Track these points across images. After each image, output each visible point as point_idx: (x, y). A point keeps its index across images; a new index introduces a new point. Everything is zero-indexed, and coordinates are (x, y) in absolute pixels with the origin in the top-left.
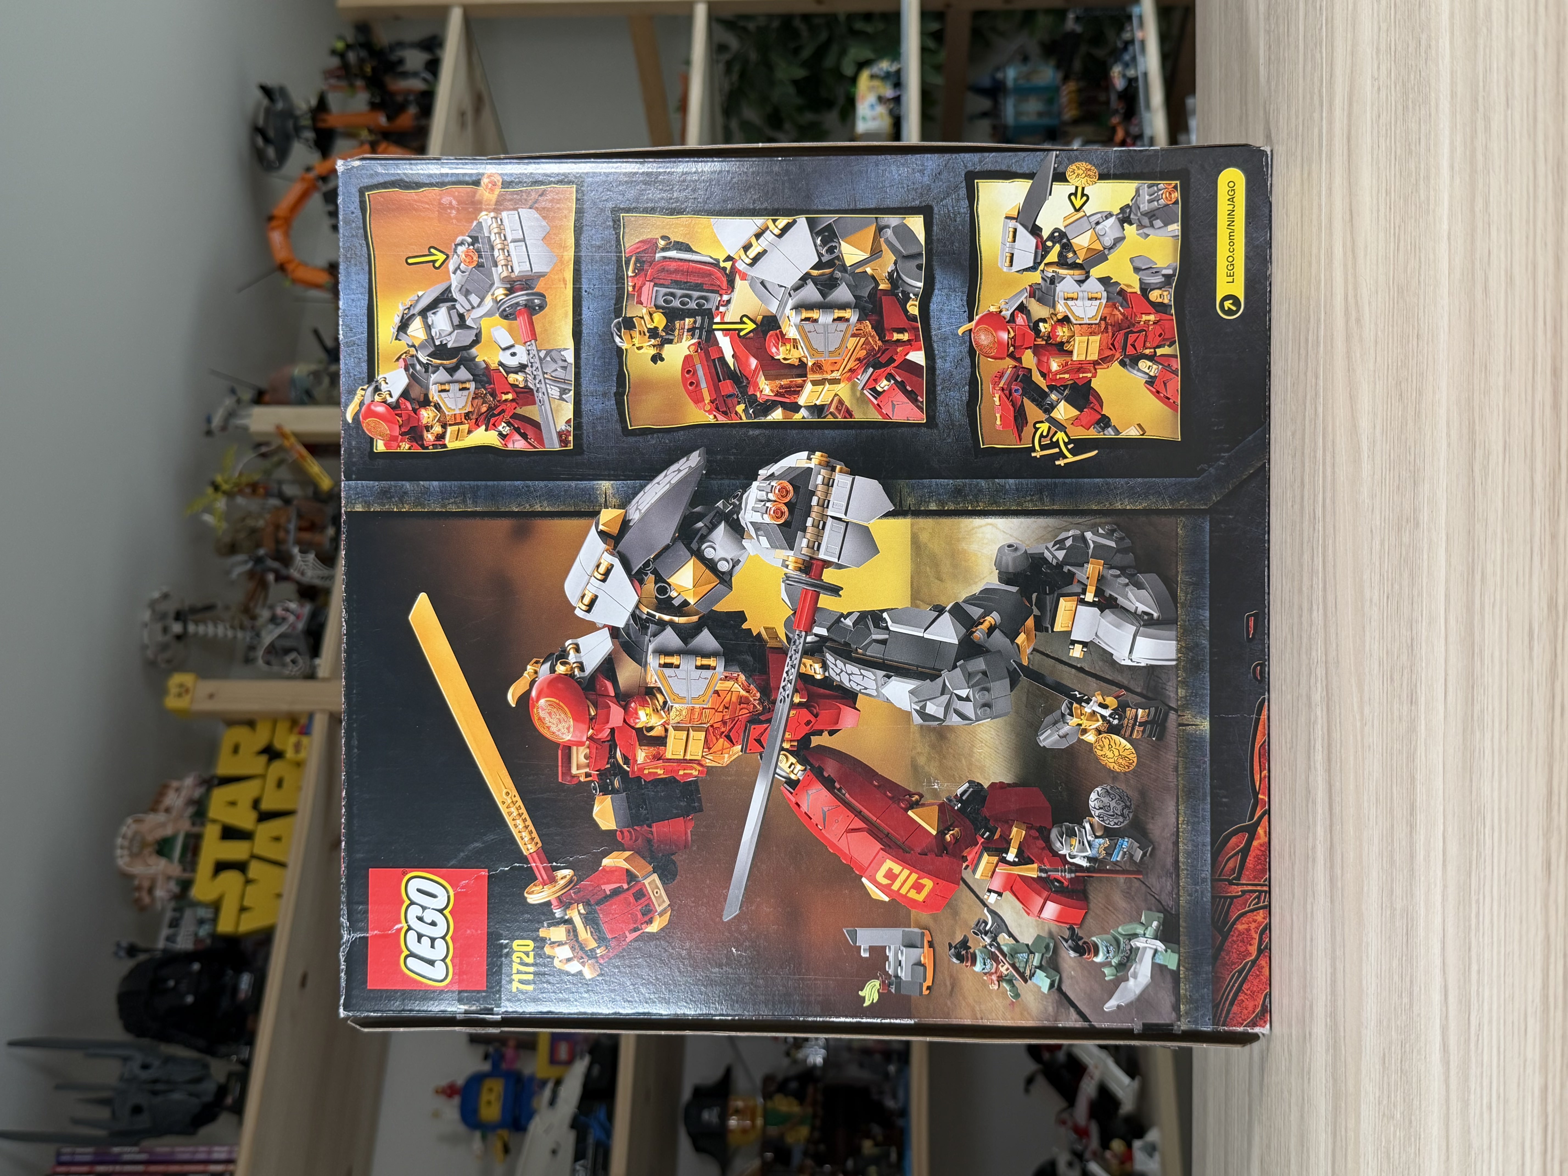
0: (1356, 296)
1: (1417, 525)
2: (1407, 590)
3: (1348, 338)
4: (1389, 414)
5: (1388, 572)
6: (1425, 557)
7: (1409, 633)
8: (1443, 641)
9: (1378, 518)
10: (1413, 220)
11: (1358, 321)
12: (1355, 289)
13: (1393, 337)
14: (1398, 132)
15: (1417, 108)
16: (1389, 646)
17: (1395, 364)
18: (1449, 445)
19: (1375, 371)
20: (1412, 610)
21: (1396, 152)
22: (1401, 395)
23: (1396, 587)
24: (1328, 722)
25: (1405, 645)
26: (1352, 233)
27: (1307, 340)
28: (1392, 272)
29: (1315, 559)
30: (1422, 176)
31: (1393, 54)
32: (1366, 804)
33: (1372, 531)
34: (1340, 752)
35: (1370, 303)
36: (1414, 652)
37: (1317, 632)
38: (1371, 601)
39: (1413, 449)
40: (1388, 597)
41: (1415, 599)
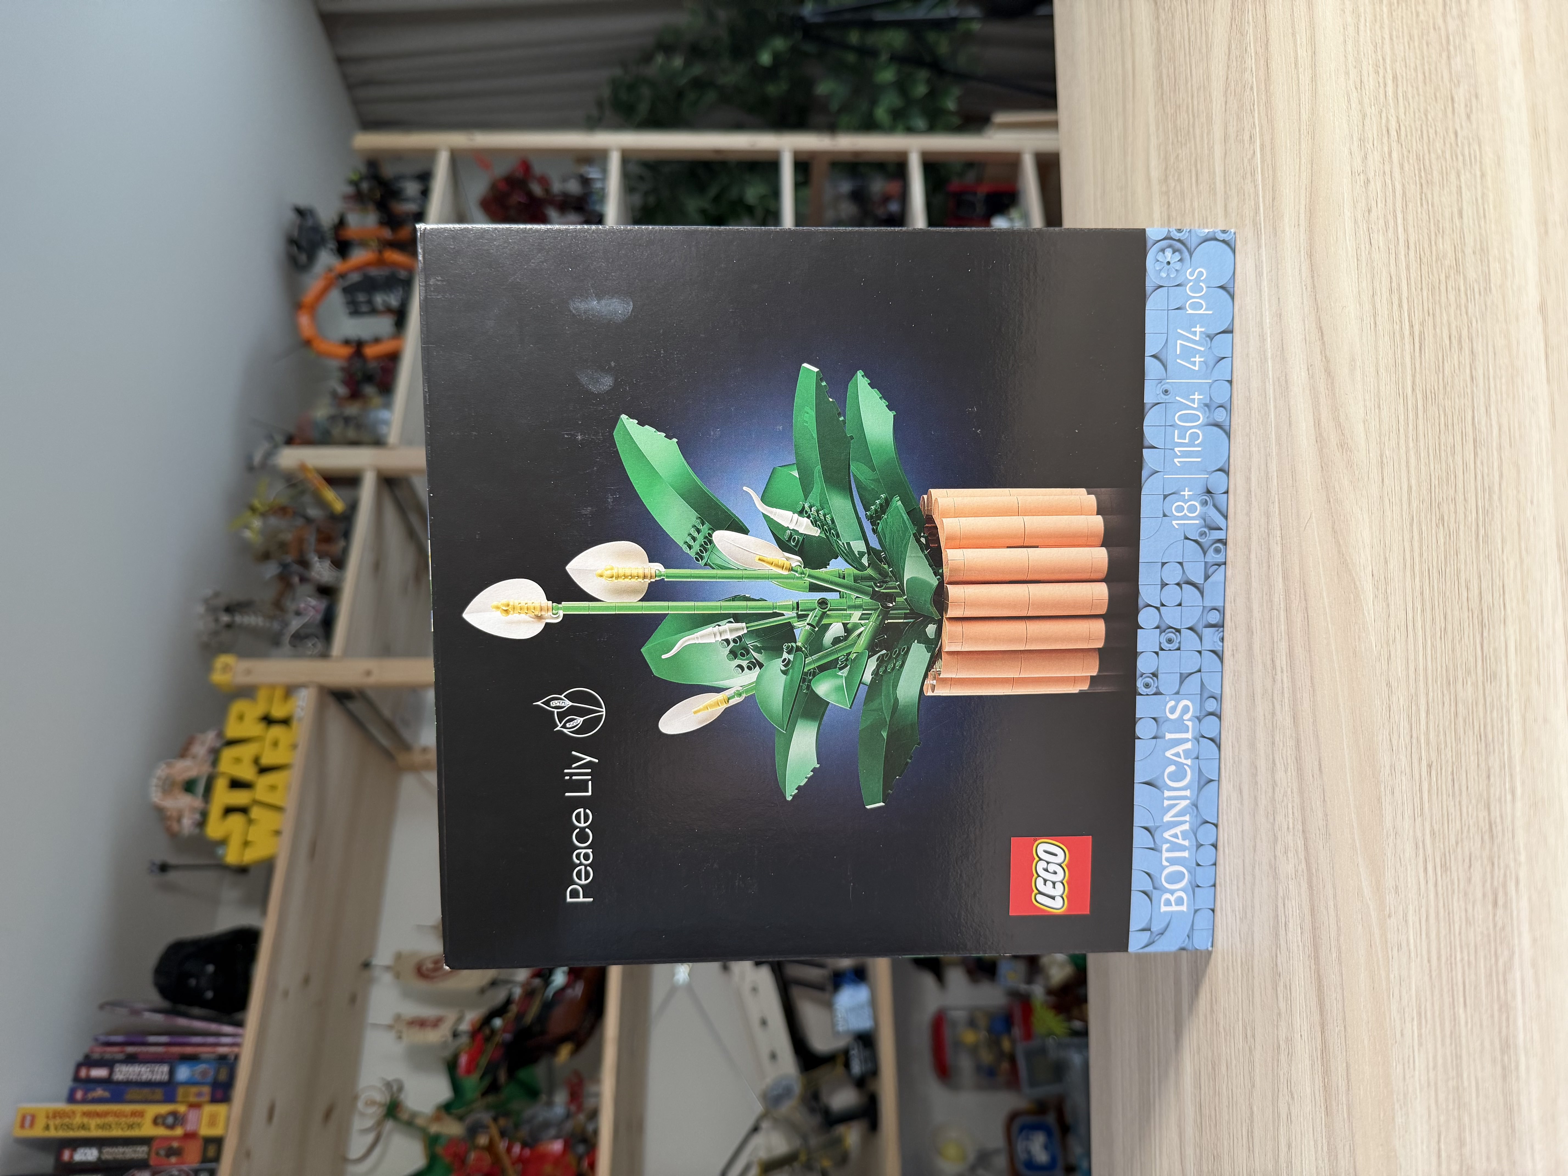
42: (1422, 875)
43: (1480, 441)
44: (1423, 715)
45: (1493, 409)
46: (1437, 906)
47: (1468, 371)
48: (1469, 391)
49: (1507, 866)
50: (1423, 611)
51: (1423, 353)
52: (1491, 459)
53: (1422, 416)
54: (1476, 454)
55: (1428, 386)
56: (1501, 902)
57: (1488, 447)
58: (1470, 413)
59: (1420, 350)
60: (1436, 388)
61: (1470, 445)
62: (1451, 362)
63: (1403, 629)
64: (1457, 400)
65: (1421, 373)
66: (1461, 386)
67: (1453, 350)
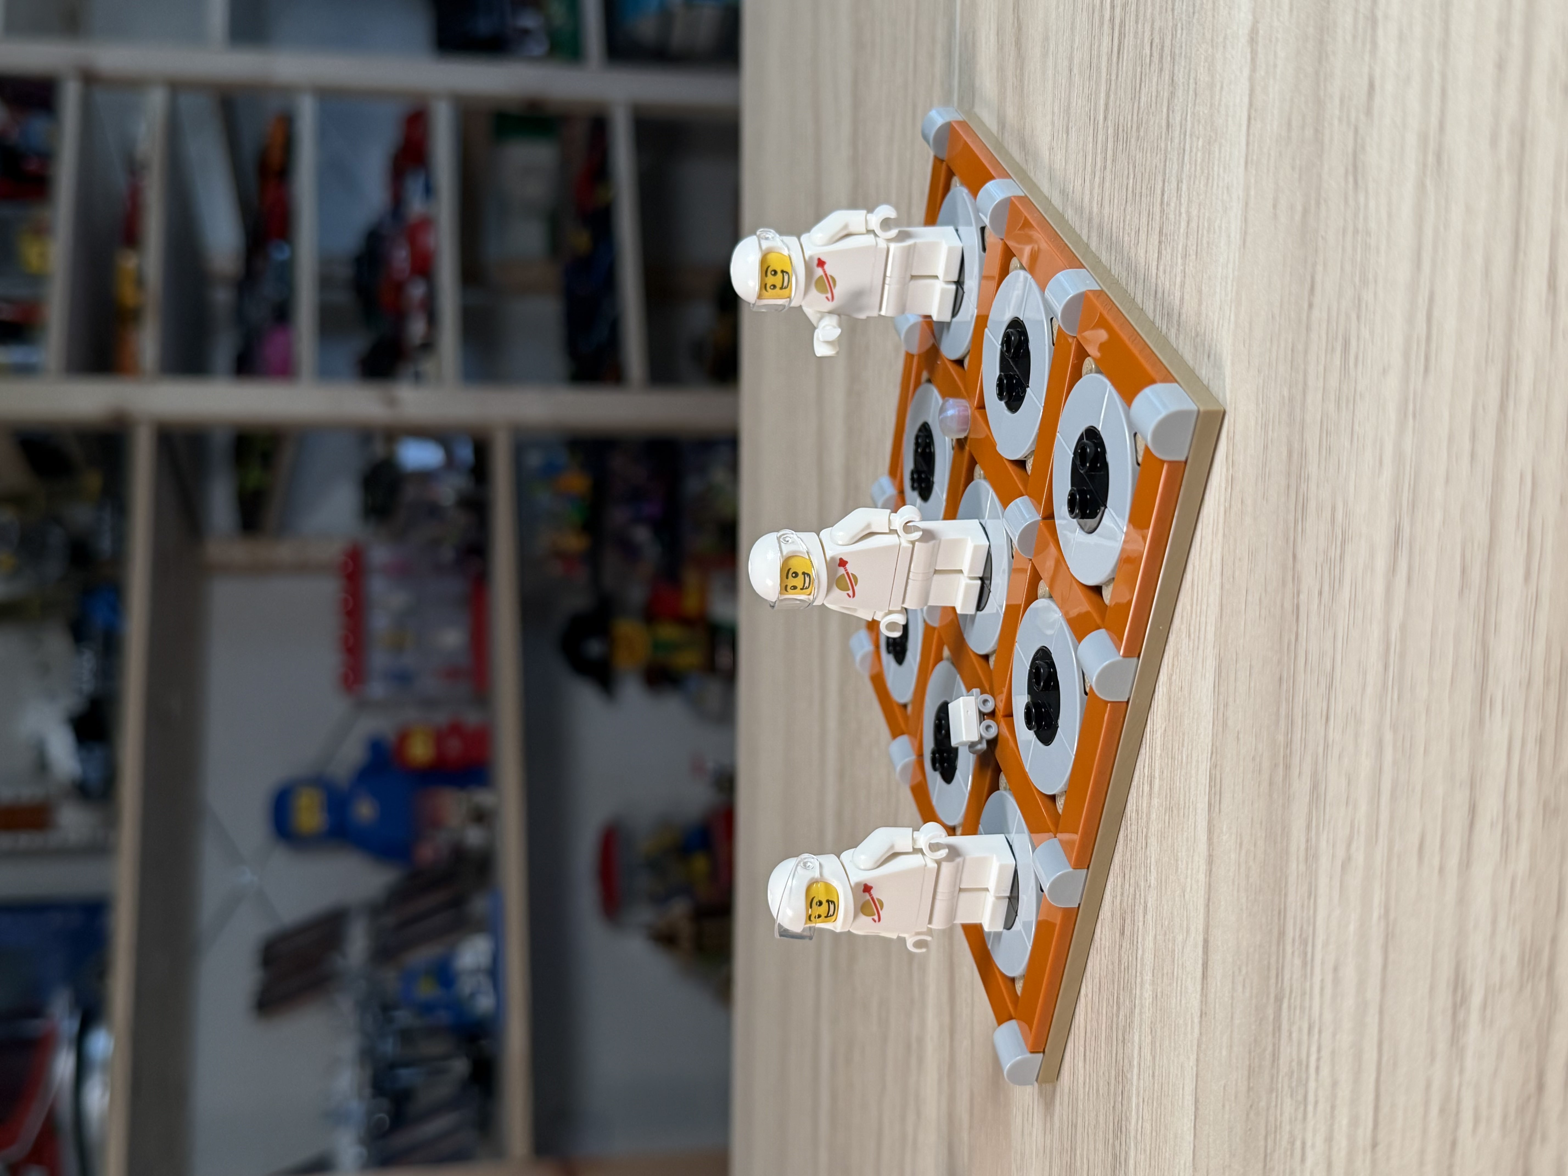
28: (1103, 95)
43: (1166, 235)
45: (1184, 187)
47: (1165, 110)
48: (1163, 146)
51: (1121, 60)
52: (1174, 270)
53: (1110, 167)
54: (1159, 252)
55: (1121, 118)
57: (1173, 247)
58: (1161, 184)
59: (1119, 53)
60: (1129, 126)
61: (1155, 238)
62: (1149, 88)
64: (1149, 155)
65: (1116, 94)
66: (1156, 134)
67: (1152, 69)
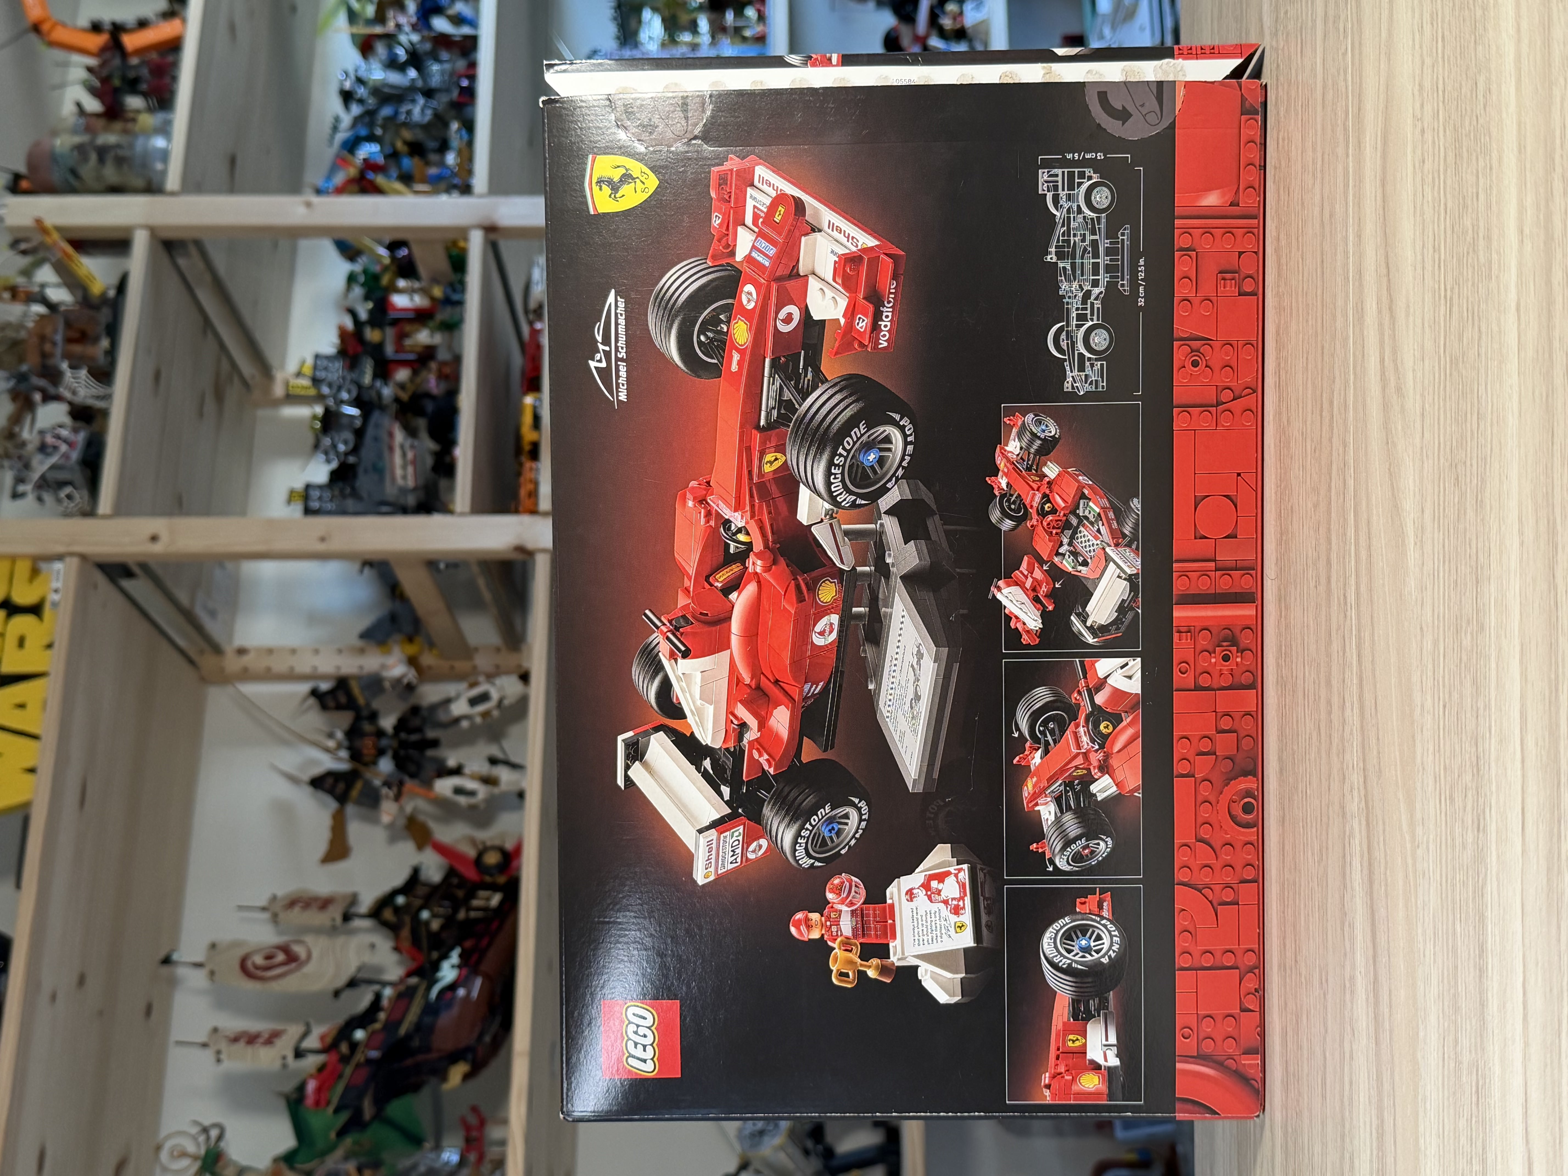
0: (1395, 361)
1: (1482, 628)
2: (1469, 700)
3: (1386, 407)
4: (1442, 499)
5: (1444, 677)
6: (1493, 666)
7: (1474, 749)
8: (1518, 764)
9: (1429, 614)
10: (1470, 283)
11: (1399, 389)
12: (1394, 351)
13: (1445, 411)
14: (1449, 182)
15: (1474, 158)
16: (1447, 762)
17: (1448, 443)
18: (1522, 544)
19: (1422, 448)
20: (1477, 725)
21: (1445, 204)
22: (1457, 479)
23: (1455, 696)
24: (1368, 837)
25: (1468, 763)
26: (1389, 289)
27: (1331, 403)
29: (1347, 650)
30: (1481, 235)
31: (1440, 93)
32: (1420, 938)
33: (1421, 628)
34: (1386, 874)
35: (1414, 370)
36: (1481, 772)
37: (1351, 733)
38: (1422, 706)
39: (1474, 542)
40: (1444, 706)
41: (1481, 712)
42: (1438, 806)
44: (1442, 659)
46: (1446, 834)
49: (1486, 795)
50: (1444, 562)
56: (1481, 828)
63: (1432, 577)
